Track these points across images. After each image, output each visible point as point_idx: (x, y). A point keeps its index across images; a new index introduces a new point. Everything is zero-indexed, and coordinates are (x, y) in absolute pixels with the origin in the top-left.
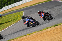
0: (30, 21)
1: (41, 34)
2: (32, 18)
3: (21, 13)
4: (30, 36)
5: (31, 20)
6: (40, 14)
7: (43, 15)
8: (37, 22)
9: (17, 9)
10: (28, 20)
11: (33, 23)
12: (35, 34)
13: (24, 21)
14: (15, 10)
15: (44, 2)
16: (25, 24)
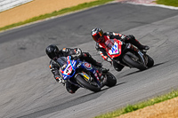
11: (93, 75)
13: (54, 66)
15: (78, 7)
16: (58, 80)
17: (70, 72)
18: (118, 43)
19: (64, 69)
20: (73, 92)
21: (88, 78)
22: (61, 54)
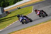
0: (23, 19)
1: (47, 24)
2: (25, 16)
3: (31, 7)
4: (38, 26)
5: (25, 18)
6: (36, 12)
7: (38, 13)
8: (30, 19)
9: (28, 4)
10: (22, 18)
11: (26, 20)
12: (42, 24)
14: (26, 5)
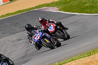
11: (50, 40)
16: (31, 42)
17: (39, 38)
18: (53, 25)
19: (35, 36)
20: (39, 49)
21: (48, 42)
22: (33, 29)
